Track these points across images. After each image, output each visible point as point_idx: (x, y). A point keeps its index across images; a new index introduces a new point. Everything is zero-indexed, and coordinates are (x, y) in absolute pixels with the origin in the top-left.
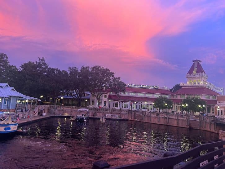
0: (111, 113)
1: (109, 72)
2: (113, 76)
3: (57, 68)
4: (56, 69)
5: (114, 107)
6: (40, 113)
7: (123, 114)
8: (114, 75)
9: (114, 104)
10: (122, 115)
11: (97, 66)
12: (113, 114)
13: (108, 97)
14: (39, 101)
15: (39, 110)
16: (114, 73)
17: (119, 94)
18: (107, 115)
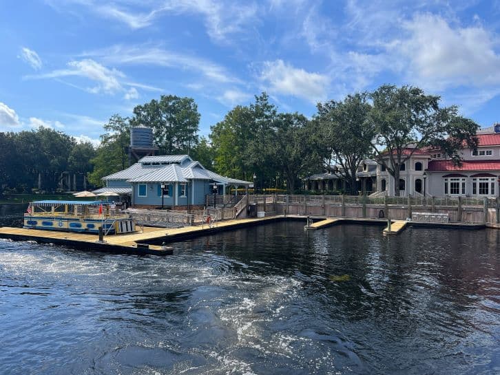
0: (430, 210)
1: (423, 96)
2: (435, 107)
3: (297, 113)
4: (294, 115)
5: (446, 192)
6: (251, 211)
7: (469, 212)
8: (438, 101)
9: (446, 184)
10: (464, 216)
11: (384, 88)
12: (436, 210)
13: (425, 165)
14: (250, 186)
15: (248, 205)
16: (437, 98)
17: (458, 156)
18: (415, 214)
